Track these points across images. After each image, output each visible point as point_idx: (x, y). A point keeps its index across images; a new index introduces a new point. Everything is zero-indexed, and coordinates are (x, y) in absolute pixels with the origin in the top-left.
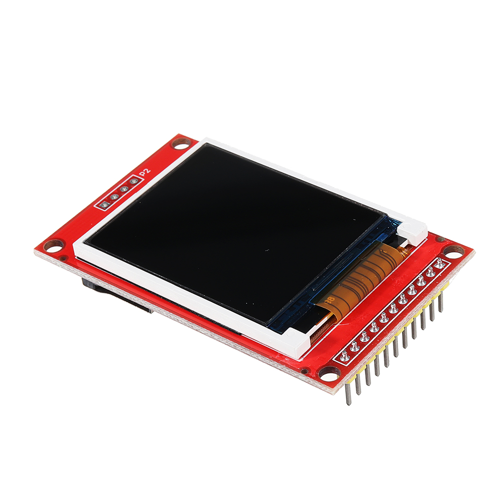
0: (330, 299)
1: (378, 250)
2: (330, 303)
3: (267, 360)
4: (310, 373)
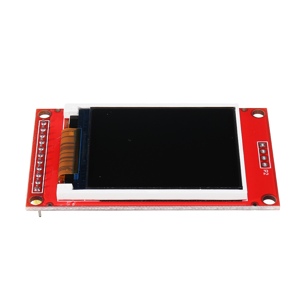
0: (72, 134)
1: (72, 169)
2: (70, 132)
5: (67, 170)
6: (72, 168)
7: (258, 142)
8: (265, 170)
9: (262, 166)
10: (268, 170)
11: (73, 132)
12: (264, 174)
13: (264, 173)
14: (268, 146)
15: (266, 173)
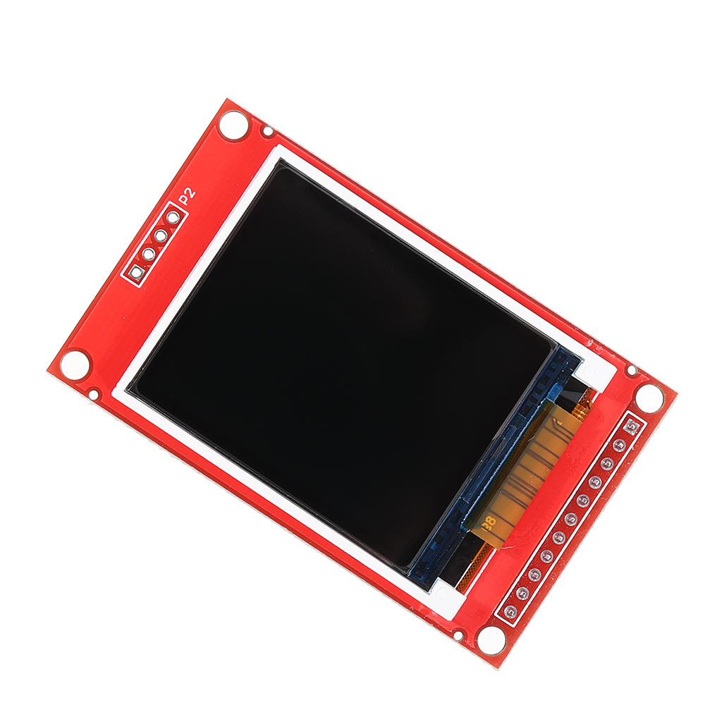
0: (489, 521)
1: (550, 419)
2: (490, 530)
4: (467, 640)
5: (561, 424)
6: (548, 423)
8: (184, 203)
9: (182, 217)
10: (180, 200)
11: (483, 525)
12: (194, 193)
13: (192, 196)
14: (129, 262)
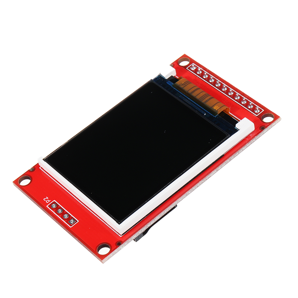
0: (216, 108)
2: (219, 108)
3: (247, 145)
4: (265, 126)
5: (183, 83)
7: (78, 221)
8: (49, 201)
9: (54, 203)
10: (47, 203)
11: (217, 110)
13: (48, 198)
14: (66, 224)
15: (46, 200)
